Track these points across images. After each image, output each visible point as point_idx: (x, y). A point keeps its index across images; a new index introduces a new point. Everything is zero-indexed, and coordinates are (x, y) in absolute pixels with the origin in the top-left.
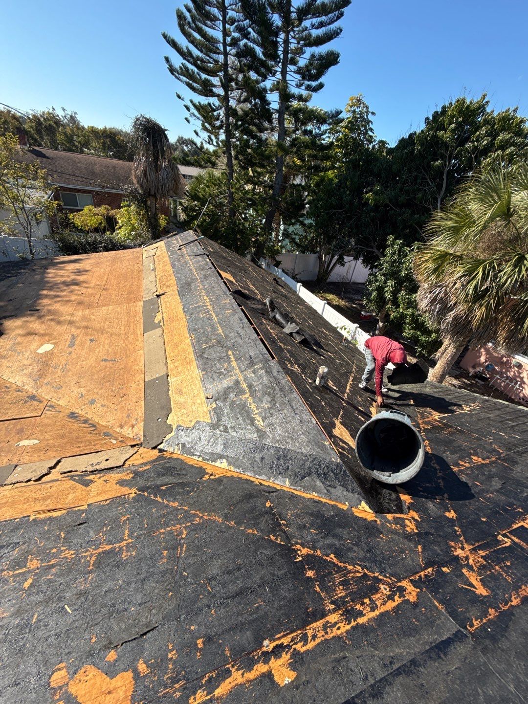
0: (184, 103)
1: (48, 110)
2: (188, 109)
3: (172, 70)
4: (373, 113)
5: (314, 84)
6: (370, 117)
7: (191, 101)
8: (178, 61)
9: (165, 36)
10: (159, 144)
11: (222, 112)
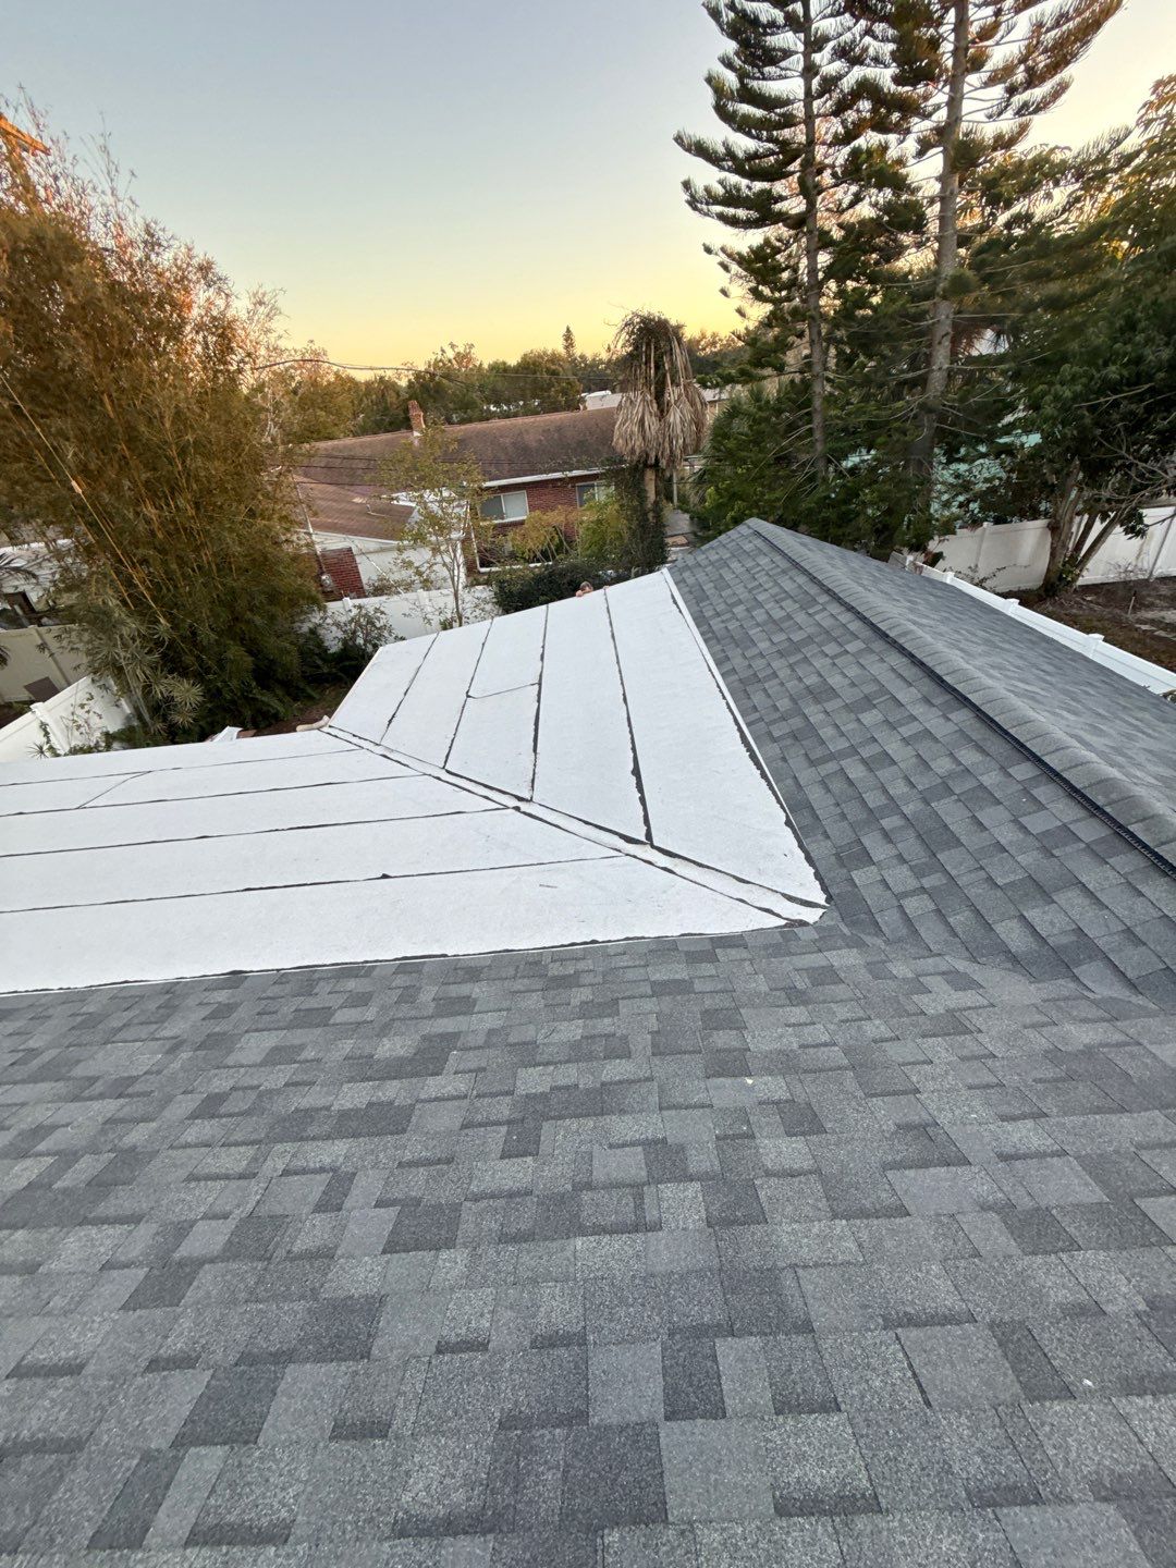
0: (718, 260)
2: (726, 268)
3: (693, 203)
9: (679, 140)
10: (666, 359)
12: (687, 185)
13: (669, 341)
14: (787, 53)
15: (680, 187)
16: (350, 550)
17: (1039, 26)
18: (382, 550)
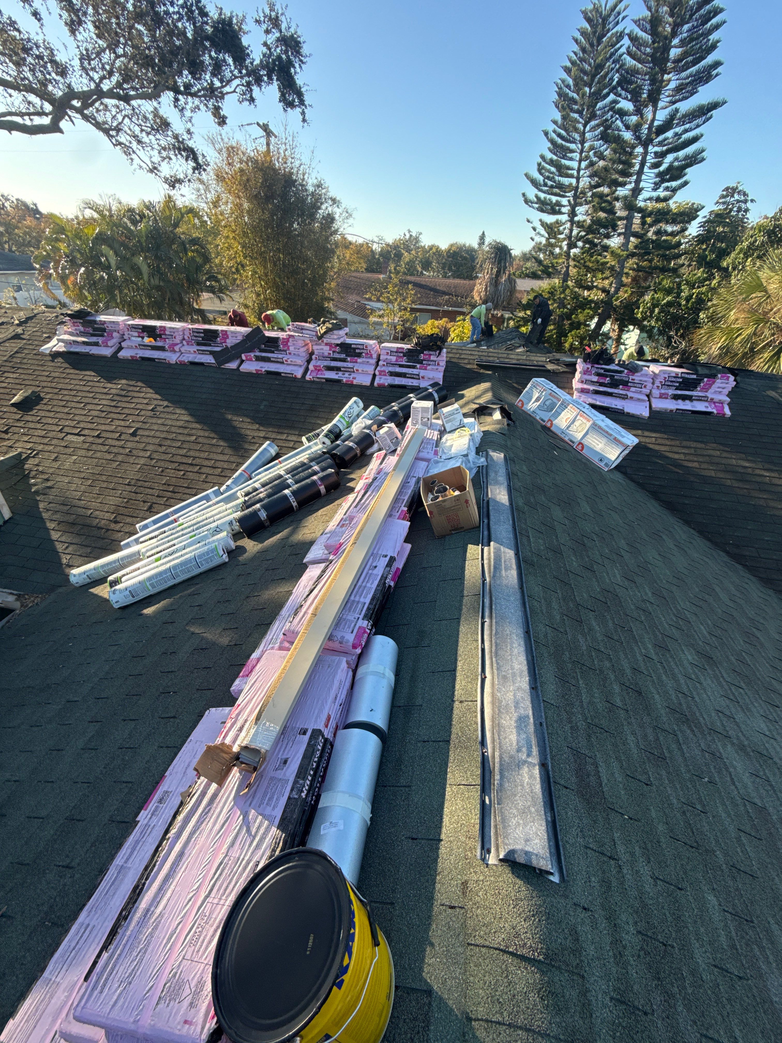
0: (532, 225)
1: (399, 237)
2: (534, 229)
3: (527, 201)
4: (752, 201)
5: (674, 184)
6: (749, 205)
7: (541, 220)
8: (532, 192)
9: (526, 175)
10: (503, 262)
11: (568, 225)
12: (524, 195)
13: (506, 254)
14: (572, 151)
15: (521, 195)
16: (346, 319)
17: (676, 159)
18: (360, 323)
